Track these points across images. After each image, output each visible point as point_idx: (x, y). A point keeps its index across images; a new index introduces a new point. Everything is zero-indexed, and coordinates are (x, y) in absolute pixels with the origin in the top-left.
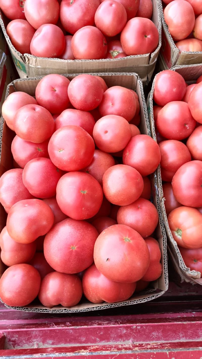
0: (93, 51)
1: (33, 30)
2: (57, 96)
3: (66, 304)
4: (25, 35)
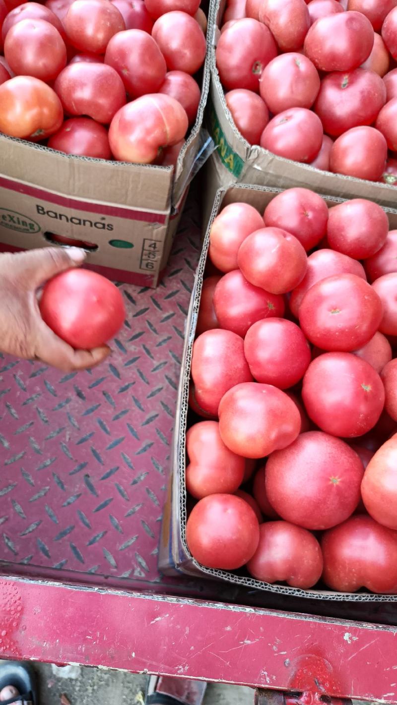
2: (310, 223)
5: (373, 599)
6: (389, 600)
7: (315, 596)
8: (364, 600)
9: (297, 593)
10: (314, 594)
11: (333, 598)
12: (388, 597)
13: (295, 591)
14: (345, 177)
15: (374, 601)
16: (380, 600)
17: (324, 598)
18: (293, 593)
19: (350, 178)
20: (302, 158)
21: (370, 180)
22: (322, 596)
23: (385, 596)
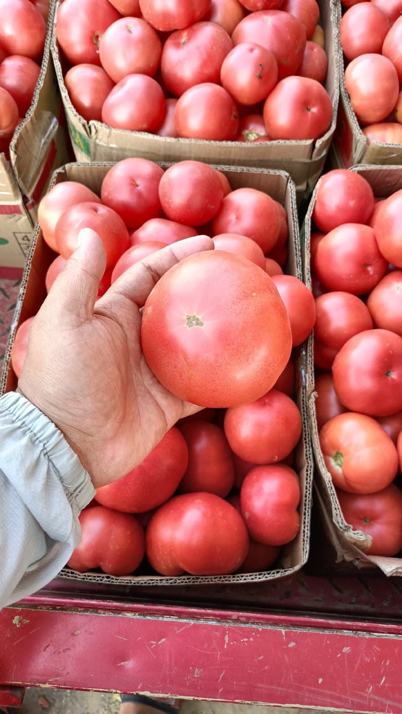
0: (212, 126)
1: (112, 84)
2: (139, 195)
3: (110, 566)
4: (96, 91)
5: (189, 582)
6: (208, 581)
7: (126, 581)
8: (179, 583)
9: (105, 579)
10: (125, 580)
11: (145, 583)
12: (207, 578)
13: (103, 577)
14: (187, 141)
15: (191, 583)
16: (197, 582)
17: (134, 583)
18: (101, 580)
19: (193, 141)
20: (140, 127)
21: (215, 139)
22: (133, 582)
23: (203, 577)
